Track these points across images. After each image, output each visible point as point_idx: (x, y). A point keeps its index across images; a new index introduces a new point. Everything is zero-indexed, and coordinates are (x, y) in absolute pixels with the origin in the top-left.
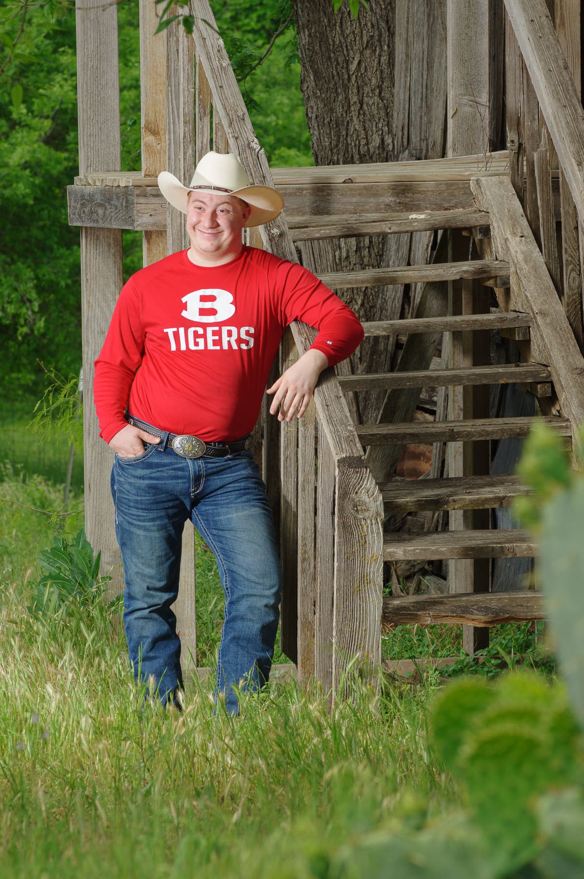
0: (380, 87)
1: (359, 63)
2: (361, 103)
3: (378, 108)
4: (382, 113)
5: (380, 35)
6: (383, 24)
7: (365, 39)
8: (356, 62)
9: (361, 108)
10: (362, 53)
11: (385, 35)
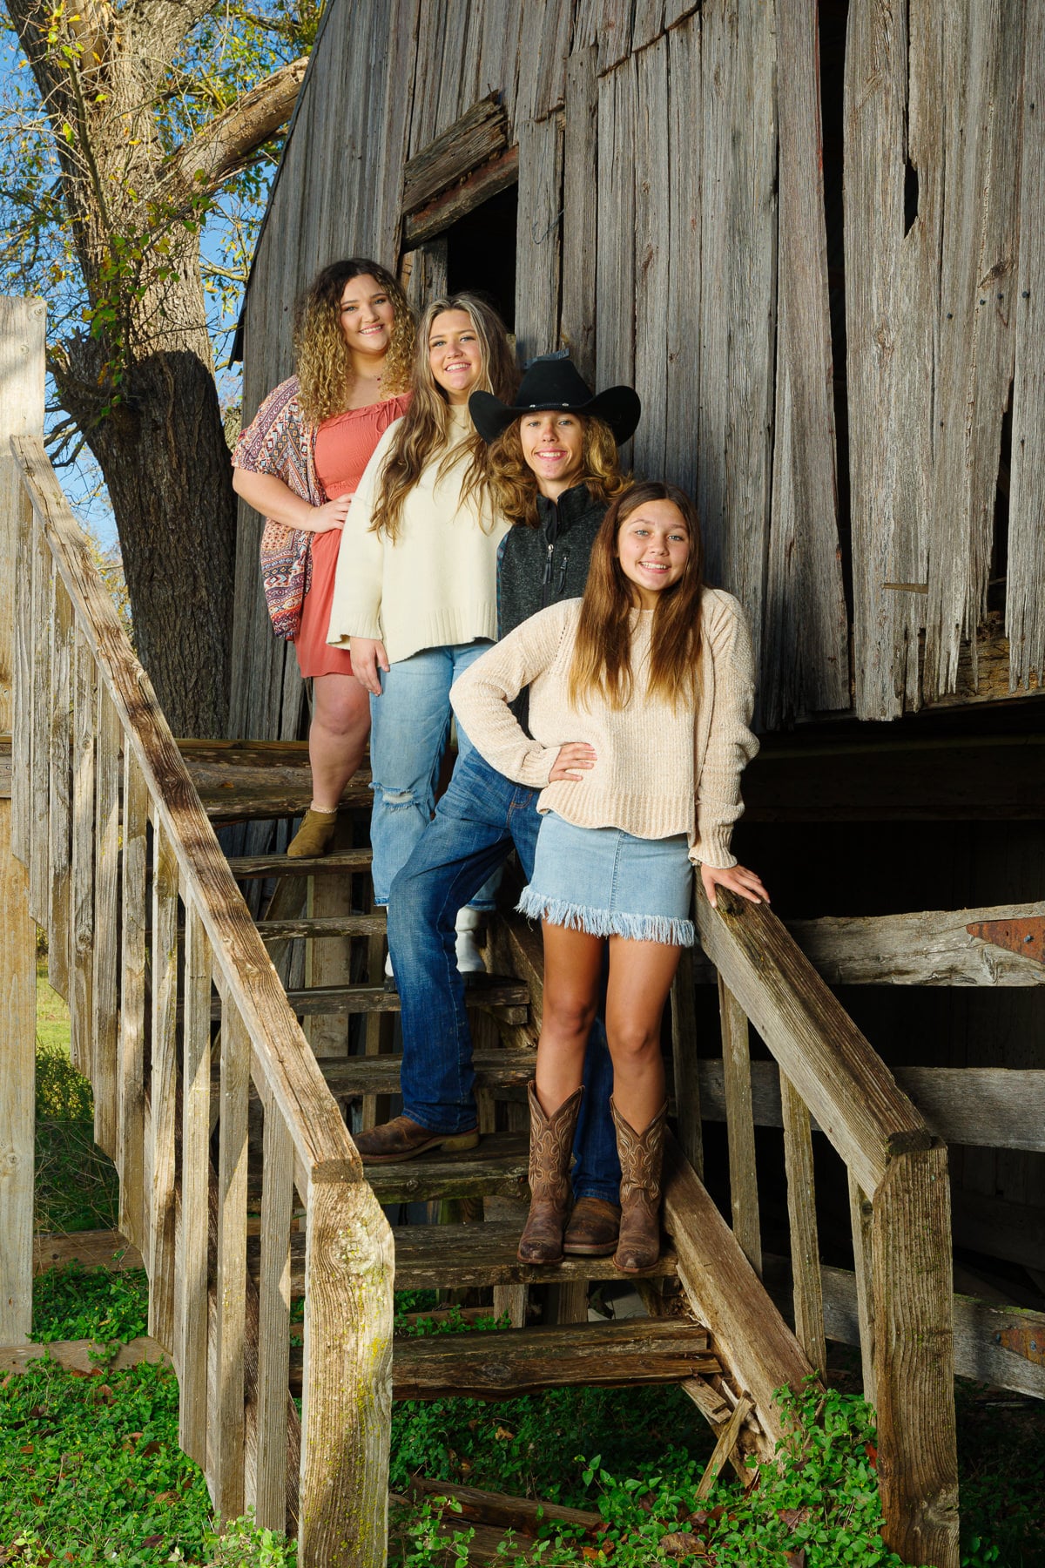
0: (215, 704)
1: (196, 682)
2: (197, 717)
3: (213, 722)
4: (216, 726)
5: (216, 656)
6: (219, 647)
7: (202, 659)
8: (193, 681)
9: (197, 722)
10: (198, 671)
11: (221, 656)
